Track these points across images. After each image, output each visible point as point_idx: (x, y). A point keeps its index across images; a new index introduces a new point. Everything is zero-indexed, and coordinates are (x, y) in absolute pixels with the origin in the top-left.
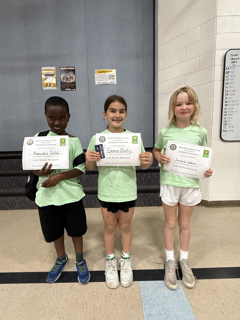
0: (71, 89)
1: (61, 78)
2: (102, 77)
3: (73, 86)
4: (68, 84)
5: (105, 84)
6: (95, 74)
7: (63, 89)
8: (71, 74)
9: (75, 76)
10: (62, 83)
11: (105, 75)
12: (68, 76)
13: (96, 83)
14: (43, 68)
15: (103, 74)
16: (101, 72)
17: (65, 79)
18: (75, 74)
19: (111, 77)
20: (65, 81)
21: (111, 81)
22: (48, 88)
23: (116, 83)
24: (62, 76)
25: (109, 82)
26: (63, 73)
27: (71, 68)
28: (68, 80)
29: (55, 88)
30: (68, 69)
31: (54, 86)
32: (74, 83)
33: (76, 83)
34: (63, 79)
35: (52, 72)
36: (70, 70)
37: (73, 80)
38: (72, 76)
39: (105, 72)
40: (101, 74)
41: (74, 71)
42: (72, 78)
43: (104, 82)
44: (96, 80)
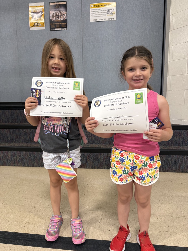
0: (62, 28)
1: (50, 15)
2: (98, 12)
3: (64, 25)
4: (58, 22)
5: (102, 20)
6: (91, 9)
7: (52, 29)
8: (62, 10)
9: (66, 13)
10: (51, 22)
11: (102, 10)
12: (59, 13)
13: (92, 20)
14: (30, 5)
15: (100, 8)
16: (97, 6)
17: (55, 17)
18: (66, 10)
19: (110, 12)
20: (54, 19)
21: (110, 17)
22: (35, 28)
23: (115, 19)
24: (51, 13)
25: (107, 17)
26: (52, 10)
27: (62, 3)
28: (59, 17)
29: (44, 28)
30: (58, 5)
31: (42, 26)
32: (65, 21)
33: (68, 21)
34: (53, 16)
35: (40, 9)
36: (60, 6)
37: (64, 18)
38: (63, 12)
39: (102, 6)
40: (98, 8)
41: (65, 6)
42: (62, 15)
43: (100, 18)
44: (91, 17)
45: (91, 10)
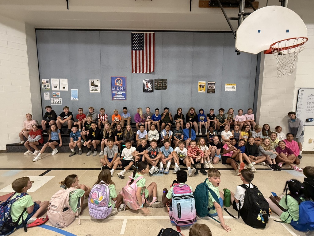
3: (213, 91)
4: (211, 90)
7: (208, 92)
8: (213, 85)
10: (208, 89)
12: (212, 86)
13: (225, 90)
14: (199, 82)
16: (228, 85)
18: (215, 85)
19: (233, 87)
20: (210, 89)
21: (233, 89)
22: (201, 92)
23: (235, 90)
24: (209, 86)
25: (232, 90)
27: (213, 82)
29: (205, 92)
31: (204, 91)
32: (214, 90)
34: (209, 87)
35: (204, 84)
36: (213, 83)
39: (231, 85)
40: (229, 86)
41: (215, 84)
42: (213, 87)
43: (229, 90)
44: (225, 89)
45: (226, 86)
